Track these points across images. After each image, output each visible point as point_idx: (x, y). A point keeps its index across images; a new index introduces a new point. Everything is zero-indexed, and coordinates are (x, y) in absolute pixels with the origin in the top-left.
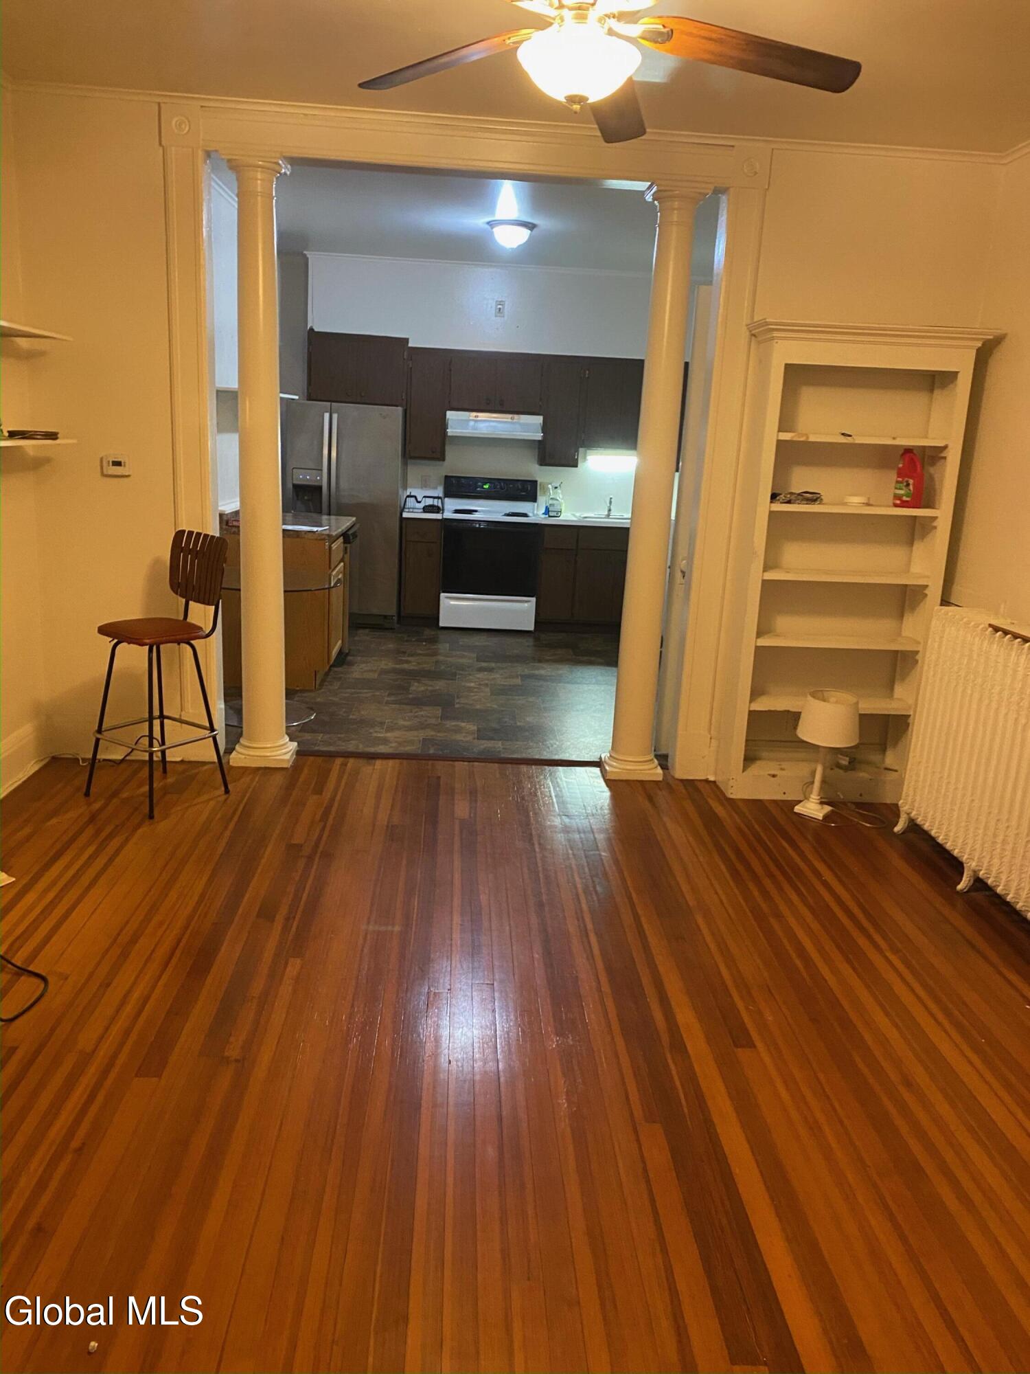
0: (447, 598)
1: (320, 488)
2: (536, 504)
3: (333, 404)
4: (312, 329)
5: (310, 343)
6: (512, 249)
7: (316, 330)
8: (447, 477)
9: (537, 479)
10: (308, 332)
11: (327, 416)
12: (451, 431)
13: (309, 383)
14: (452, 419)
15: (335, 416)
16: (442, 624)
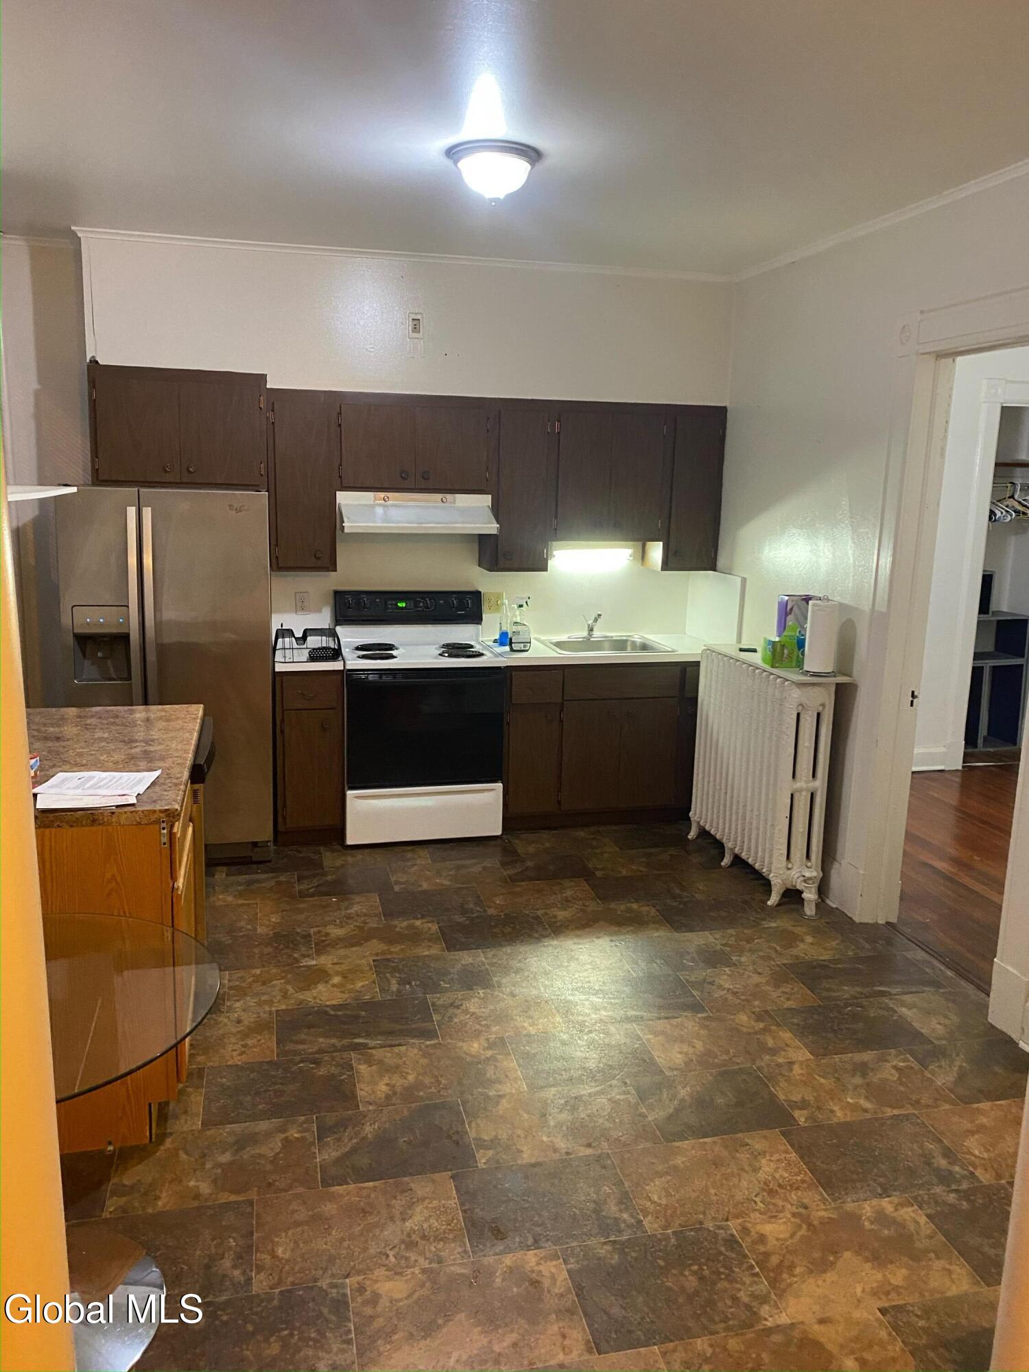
0: (358, 797)
1: (125, 638)
2: (480, 626)
3: (143, 490)
4: (94, 362)
5: (92, 383)
6: (496, 200)
7: (102, 361)
8: (337, 593)
9: (480, 590)
10: (88, 366)
11: (132, 511)
12: (349, 526)
13: (95, 453)
14: (346, 505)
15: (147, 513)
16: (350, 841)
